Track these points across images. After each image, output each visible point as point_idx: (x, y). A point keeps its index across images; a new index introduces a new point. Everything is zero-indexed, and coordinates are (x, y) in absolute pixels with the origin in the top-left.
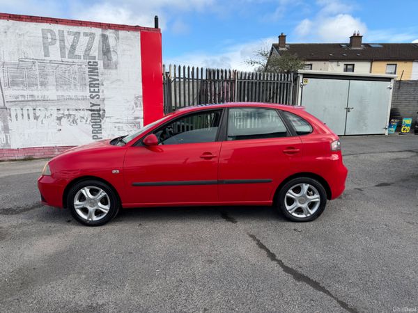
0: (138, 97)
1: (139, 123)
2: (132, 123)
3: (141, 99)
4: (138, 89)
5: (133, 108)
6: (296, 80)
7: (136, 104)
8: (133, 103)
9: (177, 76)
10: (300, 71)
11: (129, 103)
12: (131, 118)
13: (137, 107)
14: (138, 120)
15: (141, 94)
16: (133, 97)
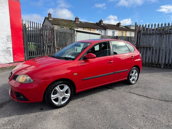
0: (9, 36)
1: (10, 51)
2: (6, 51)
3: (10, 37)
4: (8, 31)
5: (6, 43)
6: (74, 32)
7: (7, 40)
8: (5, 40)
9: (29, 26)
10: (75, 29)
11: (3, 40)
12: (5, 48)
13: (8, 42)
14: (10, 49)
15: (10, 34)
16: (5, 36)
